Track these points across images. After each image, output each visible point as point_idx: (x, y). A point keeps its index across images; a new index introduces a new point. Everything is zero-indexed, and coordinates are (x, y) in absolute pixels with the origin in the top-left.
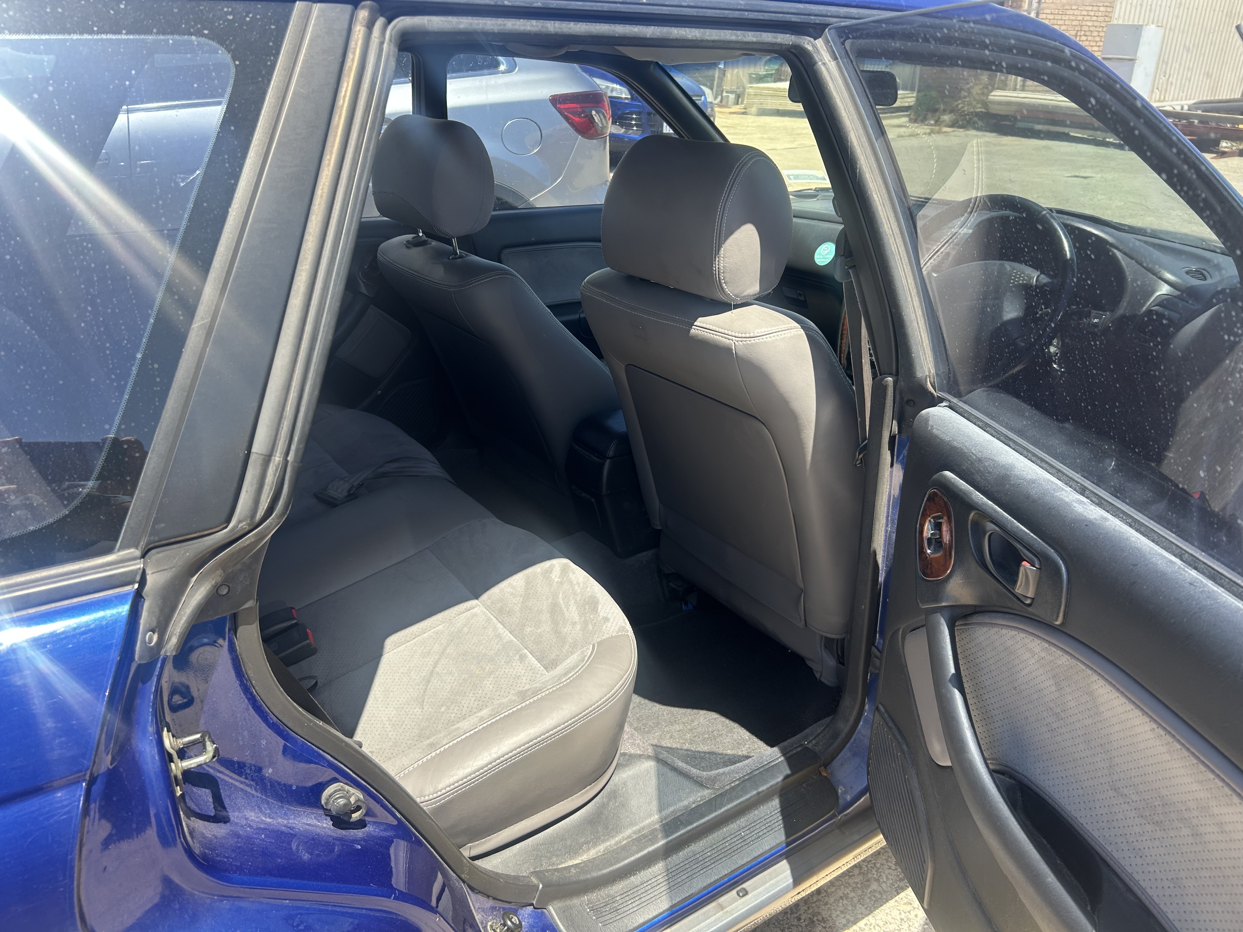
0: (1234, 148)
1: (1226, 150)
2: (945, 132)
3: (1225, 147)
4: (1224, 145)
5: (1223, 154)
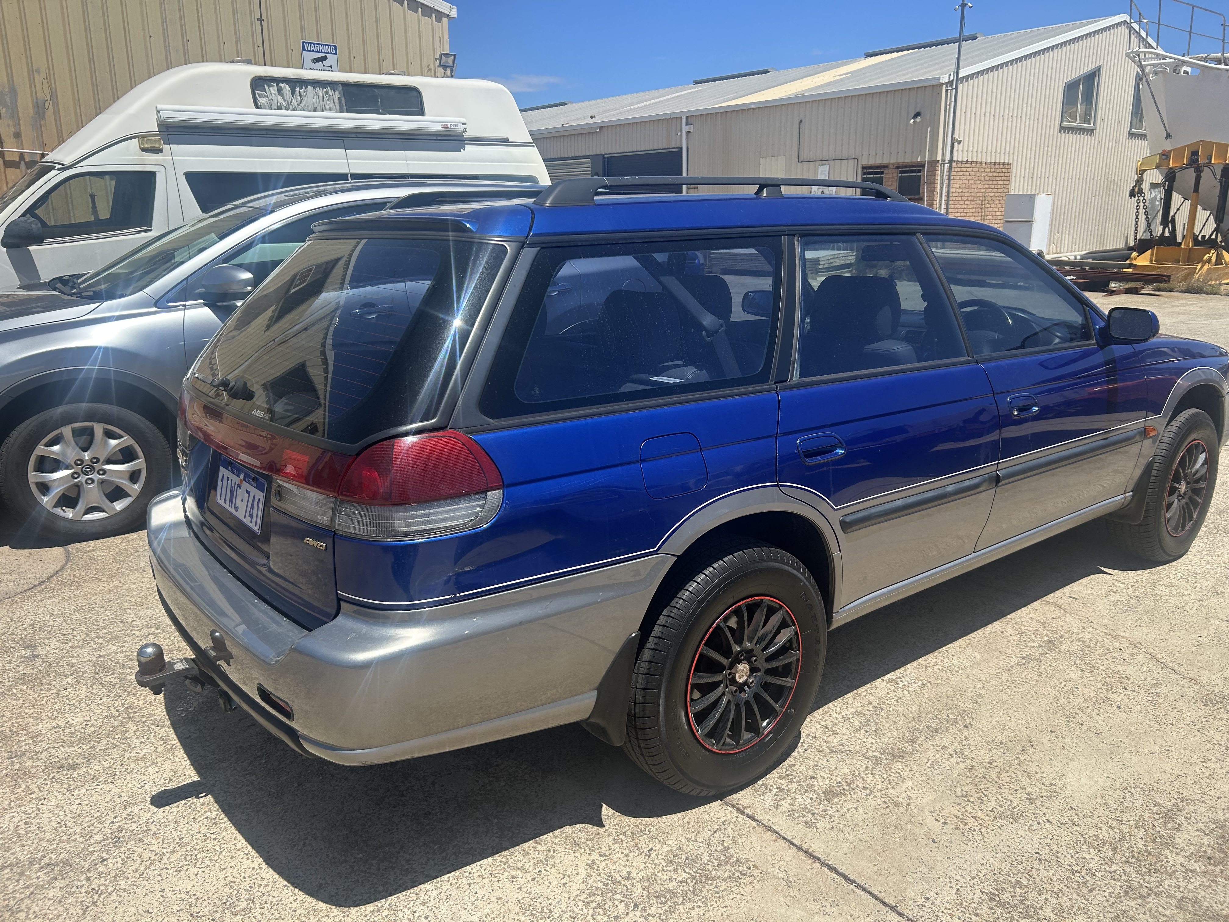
0: (1121, 287)
1: (1115, 289)
3: (1114, 287)
4: (1113, 285)
5: (1112, 293)
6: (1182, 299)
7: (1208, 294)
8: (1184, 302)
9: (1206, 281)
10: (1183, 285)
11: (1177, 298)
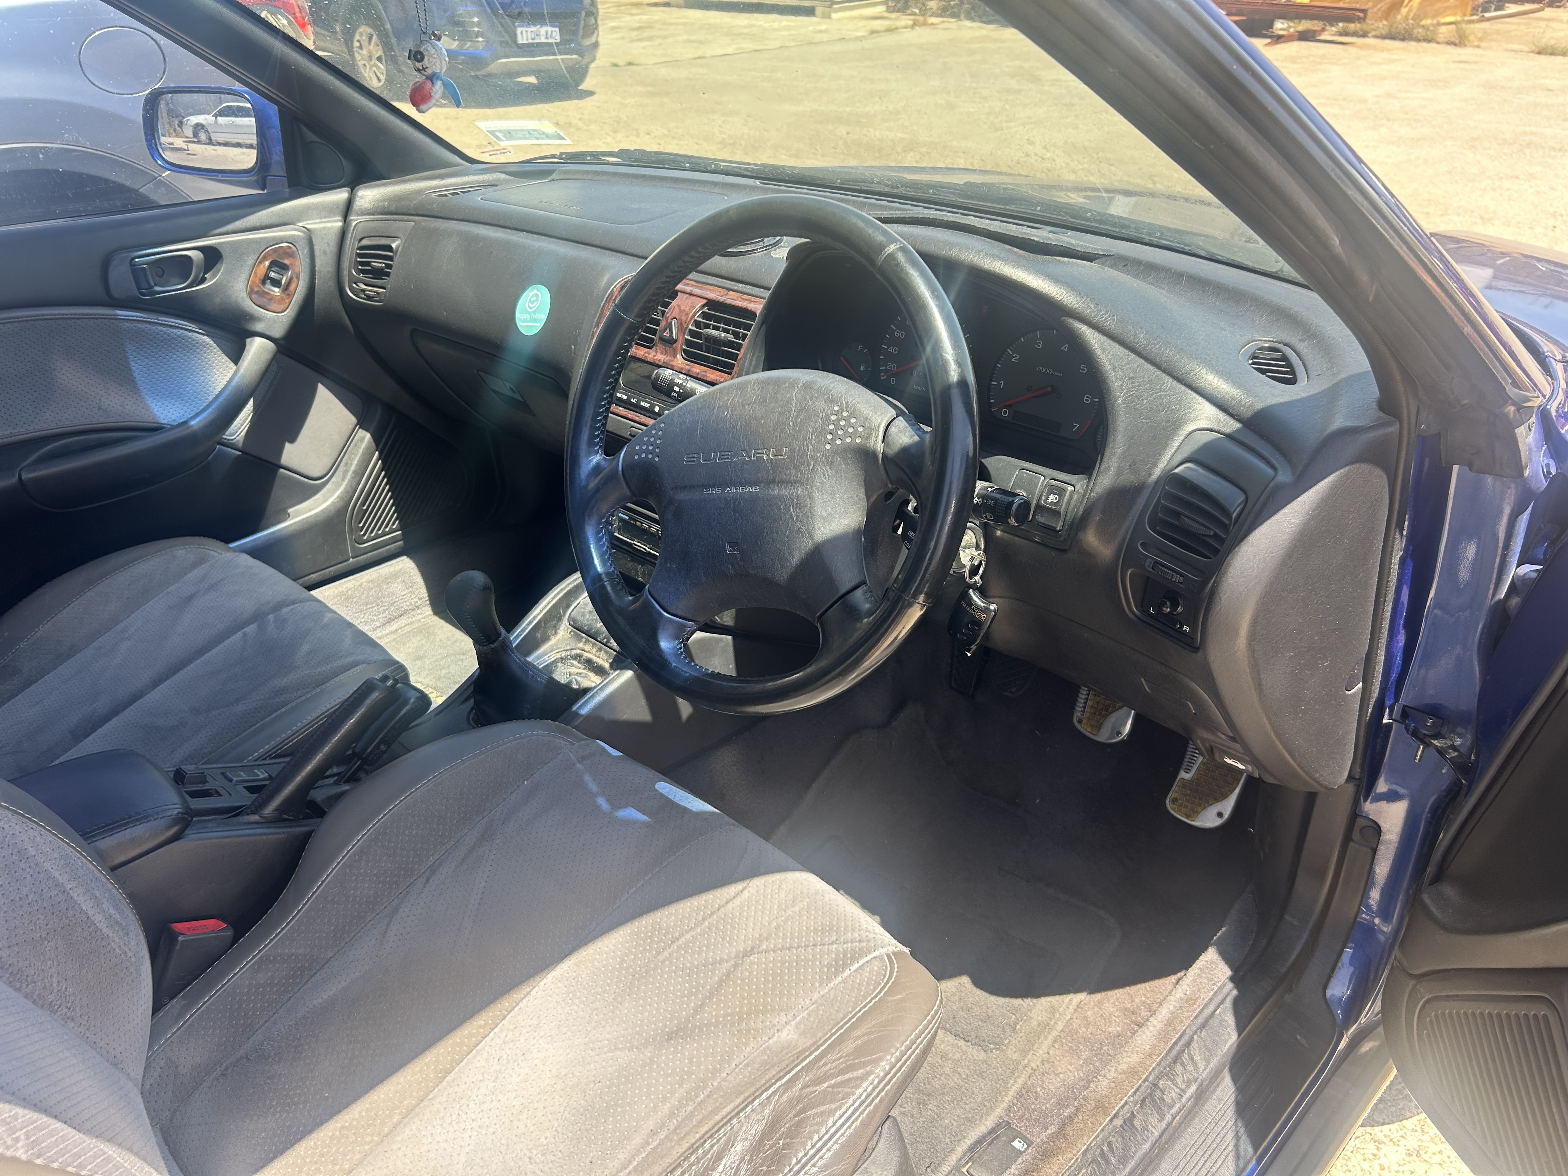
0: (1292, 30)
1: (1282, 33)
2: (932, 24)
3: (1281, 29)
4: (1280, 26)
5: (1278, 39)
6: (1383, 50)
7: (1418, 40)
8: (1385, 55)
9: (1417, 18)
10: (1383, 25)
11: (1375, 48)
